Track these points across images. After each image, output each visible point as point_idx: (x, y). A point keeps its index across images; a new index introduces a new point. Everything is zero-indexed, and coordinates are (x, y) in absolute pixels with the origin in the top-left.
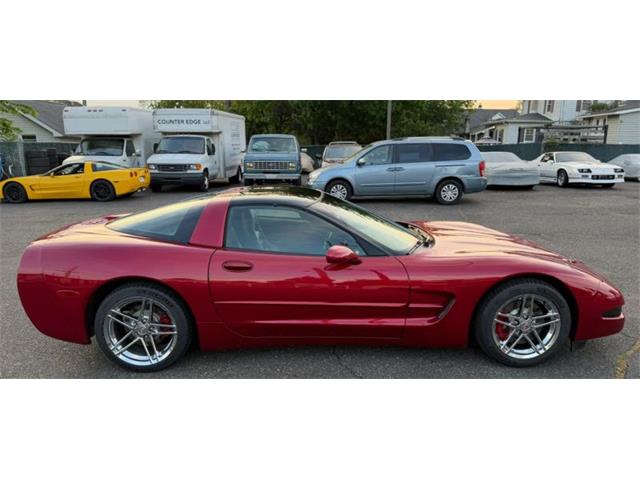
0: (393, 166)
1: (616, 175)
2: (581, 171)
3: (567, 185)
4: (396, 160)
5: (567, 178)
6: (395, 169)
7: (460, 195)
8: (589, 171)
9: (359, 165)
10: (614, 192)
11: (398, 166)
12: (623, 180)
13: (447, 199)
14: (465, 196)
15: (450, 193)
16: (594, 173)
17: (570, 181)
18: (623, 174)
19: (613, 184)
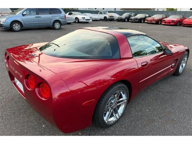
0: (37, 16)
1: (90, 19)
2: (83, 18)
3: (79, 22)
4: (37, 14)
5: (79, 20)
6: (38, 17)
7: (60, 26)
8: (84, 18)
9: (23, 15)
10: (89, 24)
11: (39, 16)
12: (92, 21)
13: (57, 28)
14: (62, 27)
15: (57, 26)
16: (86, 18)
17: (80, 21)
18: (91, 19)
19: (88, 22)
